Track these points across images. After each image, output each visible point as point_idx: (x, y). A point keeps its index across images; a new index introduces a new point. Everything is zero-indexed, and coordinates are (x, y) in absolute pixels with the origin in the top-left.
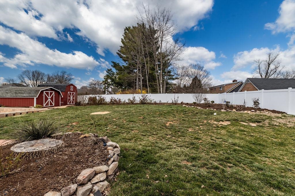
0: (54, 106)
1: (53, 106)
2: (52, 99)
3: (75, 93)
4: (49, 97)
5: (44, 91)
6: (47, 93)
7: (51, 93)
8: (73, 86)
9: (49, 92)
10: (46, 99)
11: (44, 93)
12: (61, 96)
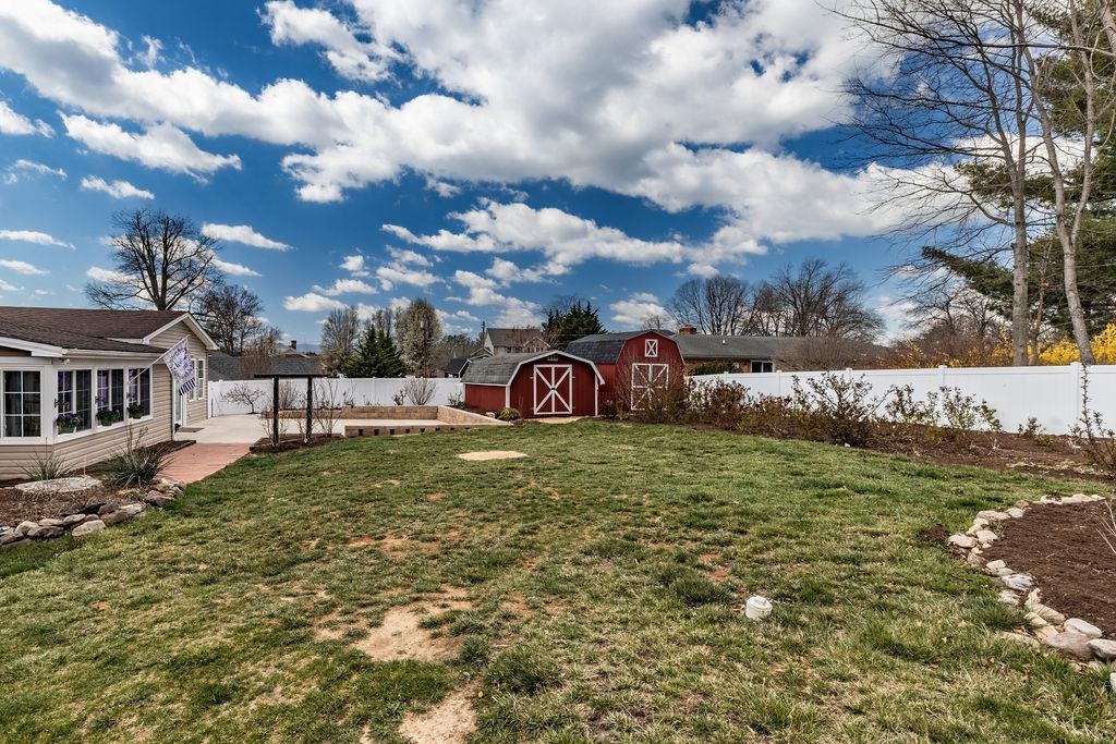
0: (571, 412)
1: (569, 416)
2: (563, 390)
3: (666, 365)
4: (553, 386)
5: (535, 366)
6: (547, 372)
7: (559, 372)
8: (656, 341)
9: (553, 366)
10: (543, 390)
11: (536, 370)
12: (599, 382)
